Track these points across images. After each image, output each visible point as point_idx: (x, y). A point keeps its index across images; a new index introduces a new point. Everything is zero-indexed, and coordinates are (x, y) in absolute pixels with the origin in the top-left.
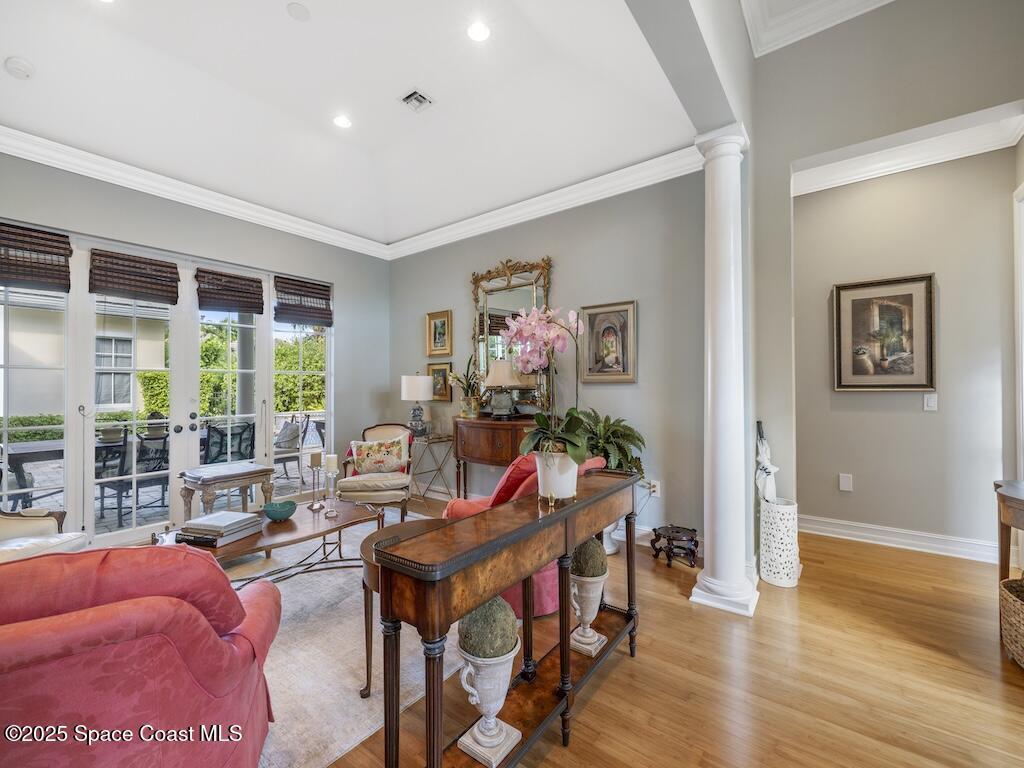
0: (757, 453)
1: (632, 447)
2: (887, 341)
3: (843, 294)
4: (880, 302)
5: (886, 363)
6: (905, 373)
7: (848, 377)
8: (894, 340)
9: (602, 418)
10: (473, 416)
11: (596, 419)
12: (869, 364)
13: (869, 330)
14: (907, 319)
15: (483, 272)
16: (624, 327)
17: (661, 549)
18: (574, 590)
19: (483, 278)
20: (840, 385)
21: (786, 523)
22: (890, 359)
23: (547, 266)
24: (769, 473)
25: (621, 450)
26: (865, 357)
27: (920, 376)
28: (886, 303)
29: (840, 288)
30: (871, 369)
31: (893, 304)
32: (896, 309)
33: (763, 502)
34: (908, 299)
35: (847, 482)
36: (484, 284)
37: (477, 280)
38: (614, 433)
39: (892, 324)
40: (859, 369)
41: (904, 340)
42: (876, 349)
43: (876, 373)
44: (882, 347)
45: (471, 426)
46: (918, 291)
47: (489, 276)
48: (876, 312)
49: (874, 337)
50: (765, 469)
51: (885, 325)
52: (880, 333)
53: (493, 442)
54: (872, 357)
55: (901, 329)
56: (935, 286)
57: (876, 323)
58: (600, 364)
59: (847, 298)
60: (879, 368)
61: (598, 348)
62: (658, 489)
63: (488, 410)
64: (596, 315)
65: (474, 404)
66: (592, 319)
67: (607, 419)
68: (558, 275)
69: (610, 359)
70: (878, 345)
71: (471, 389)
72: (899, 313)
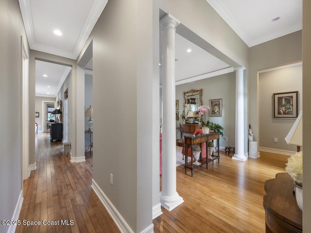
0: (249, 131)
1: (221, 130)
2: (286, 107)
3: (275, 95)
4: (285, 98)
5: (286, 112)
6: (291, 114)
7: (277, 115)
8: (288, 106)
9: (214, 124)
10: (184, 123)
11: (213, 124)
12: (282, 112)
13: (282, 104)
14: (291, 101)
15: (186, 91)
16: (219, 104)
17: (227, 151)
18: (208, 149)
19: (186, 93)
20: (274, 117)
21: (254, 145)
22: (287, 111)
23: (201, 91)
24: (251, 135)
25: (218, 130)
26: (281, 110)
27: (295, 115)
28: (286, 98)
29: (274, 94)
30: (282, 113)
31: (288, 98)
32: (289, 99)
33: (250, 141)
34: (292, 97)
35: (276, 140)
36: (186, 94)
37: (185, 93)
38: (217, 127)
39: (288, 103)
40: (279, 113)
41: (291, 107)
42: (284, 109)
43: (284, 114)
44: (285, 108)
45: (184, 125)
46: (294, 95)
47: (188, 92)
48: (284, 100)
49: (283, 106)
50: (250, 135)
51: (286, 103)
52: (285, 105)
53: (189, 129)
54: (283, 110)
55: (290, 104)
56: (298, 94)
57: (284, 102)
58: (214, 112)
59: (276, 96)
60: (284, 113)
61: (213, 109)
62: (227, 139)
63: (188, 122)
64: (213, 101)
65: (184, 121)
66: (212, 103)
67: (215, 124)
68: (204, 93)
69: (216, 111)
70: (284, 107)
71: (184, 117)
72: (290, 100)
